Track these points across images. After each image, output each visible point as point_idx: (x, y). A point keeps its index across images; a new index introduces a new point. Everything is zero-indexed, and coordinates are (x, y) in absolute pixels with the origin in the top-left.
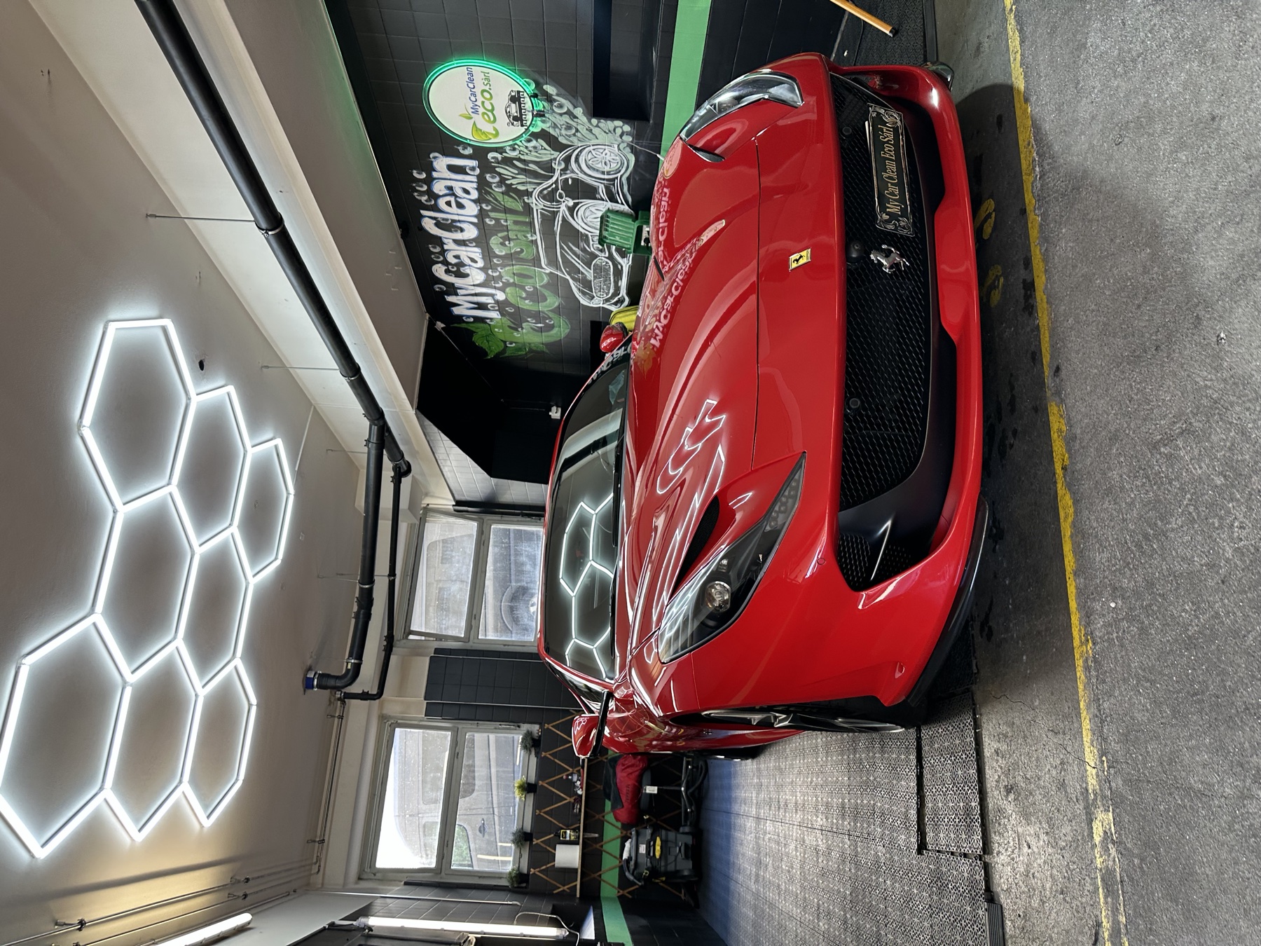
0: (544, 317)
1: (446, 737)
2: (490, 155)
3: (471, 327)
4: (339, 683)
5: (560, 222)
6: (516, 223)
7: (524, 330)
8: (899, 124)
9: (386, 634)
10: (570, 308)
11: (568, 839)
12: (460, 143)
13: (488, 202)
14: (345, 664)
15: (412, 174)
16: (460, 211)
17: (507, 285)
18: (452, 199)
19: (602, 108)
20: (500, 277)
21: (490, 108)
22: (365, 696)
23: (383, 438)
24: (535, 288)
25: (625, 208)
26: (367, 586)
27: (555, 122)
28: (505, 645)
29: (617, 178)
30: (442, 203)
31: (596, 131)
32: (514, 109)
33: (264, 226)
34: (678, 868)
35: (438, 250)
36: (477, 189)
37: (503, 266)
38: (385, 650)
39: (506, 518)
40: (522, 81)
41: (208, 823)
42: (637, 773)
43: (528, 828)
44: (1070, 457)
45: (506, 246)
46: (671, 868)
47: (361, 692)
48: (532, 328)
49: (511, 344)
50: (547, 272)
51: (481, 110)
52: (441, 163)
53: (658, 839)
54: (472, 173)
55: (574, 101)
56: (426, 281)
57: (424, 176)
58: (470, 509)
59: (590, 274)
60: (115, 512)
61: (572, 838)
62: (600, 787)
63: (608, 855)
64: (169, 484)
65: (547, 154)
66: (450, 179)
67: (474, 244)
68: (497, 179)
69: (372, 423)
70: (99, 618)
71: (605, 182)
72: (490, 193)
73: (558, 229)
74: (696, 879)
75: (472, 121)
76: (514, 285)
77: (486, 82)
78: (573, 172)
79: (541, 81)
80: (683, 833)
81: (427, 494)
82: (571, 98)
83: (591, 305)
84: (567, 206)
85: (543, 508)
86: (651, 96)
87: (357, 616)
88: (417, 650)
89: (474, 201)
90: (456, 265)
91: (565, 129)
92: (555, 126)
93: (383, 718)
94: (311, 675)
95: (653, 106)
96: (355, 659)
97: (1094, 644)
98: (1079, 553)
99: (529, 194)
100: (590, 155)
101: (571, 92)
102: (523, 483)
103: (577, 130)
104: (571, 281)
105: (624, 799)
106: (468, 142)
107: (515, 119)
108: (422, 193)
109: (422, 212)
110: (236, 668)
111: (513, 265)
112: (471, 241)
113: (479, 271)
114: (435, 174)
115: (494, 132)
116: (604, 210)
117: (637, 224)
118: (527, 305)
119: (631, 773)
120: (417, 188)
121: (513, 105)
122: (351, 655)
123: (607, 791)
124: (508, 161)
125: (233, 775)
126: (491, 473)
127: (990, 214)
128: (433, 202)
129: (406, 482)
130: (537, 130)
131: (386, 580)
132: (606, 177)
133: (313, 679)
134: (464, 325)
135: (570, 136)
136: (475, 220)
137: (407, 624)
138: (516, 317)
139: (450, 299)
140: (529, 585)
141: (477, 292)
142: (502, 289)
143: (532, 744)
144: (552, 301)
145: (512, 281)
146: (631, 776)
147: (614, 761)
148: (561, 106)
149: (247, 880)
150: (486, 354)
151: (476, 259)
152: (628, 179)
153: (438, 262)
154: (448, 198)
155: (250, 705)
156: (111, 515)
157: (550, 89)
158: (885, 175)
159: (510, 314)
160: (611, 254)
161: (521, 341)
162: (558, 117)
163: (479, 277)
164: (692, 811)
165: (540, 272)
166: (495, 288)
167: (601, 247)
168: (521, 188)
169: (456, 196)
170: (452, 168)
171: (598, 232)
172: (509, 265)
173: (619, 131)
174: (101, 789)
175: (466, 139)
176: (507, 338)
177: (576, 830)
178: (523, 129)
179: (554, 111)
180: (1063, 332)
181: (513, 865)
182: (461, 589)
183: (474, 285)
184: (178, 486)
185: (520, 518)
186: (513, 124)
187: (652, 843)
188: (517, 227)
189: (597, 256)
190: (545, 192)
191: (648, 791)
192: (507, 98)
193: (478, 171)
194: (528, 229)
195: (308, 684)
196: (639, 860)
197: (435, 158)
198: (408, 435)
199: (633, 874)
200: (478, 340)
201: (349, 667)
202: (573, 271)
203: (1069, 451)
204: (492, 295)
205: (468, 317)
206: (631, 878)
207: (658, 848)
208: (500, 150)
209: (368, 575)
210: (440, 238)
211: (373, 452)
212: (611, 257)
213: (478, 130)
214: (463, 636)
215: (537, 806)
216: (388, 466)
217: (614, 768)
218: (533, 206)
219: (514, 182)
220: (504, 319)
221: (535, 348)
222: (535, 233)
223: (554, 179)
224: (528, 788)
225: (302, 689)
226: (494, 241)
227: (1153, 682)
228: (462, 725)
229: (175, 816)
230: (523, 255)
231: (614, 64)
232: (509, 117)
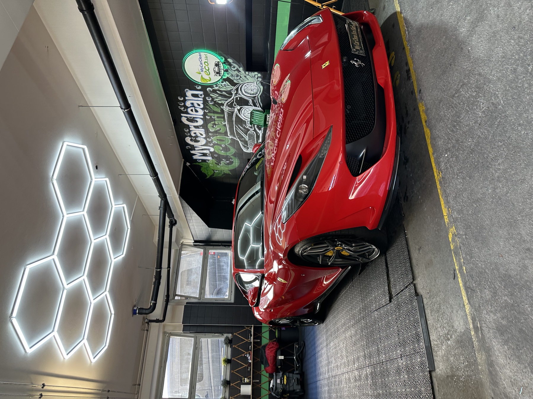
0: (229, 158)
1: (192, 340)
2: (208, 89)
3: (200, 164)
4: (147, 312)
5: (235, 116)
6: (218, 117)
7: (221, 165)
8: (357, 25)
9: (166, 294)
10: (240, 154)
11: (246, 382)
12: (196, 84)
13: (207, 109)
14: (150, 304)
15: (178, 98)
16: (196, 113)
17: (215, 144)
18: (193, 108)
19: (249, 68)
20: (212, 141)
21: (208, 69)
22: (157, 321)
23: (166, 207)
24: (226, 145)
25: (260, 109)
26: (159, 270)
27: (232, 74)
28: (216, 300)
29: (256, 96)
30: (189, 110)
31: (248, 77)
32: (217, 69)
33: (123, 108)
34: (294, 389)
35: (187, 131)
36: (203, 103)
37: (213, 136)
38: (166, 301)
39: (215, 247)
40: (219, 58)
41: (94, 361)
42: (275, 351)
43: (228, 379)
44: (427, 117)
45: (214, 127)
46: (291, 389)
47: (156, 319)
48: (225, 164)
49: (216, 171)
50: (230, 138)
51: (204, 70)
52: (189, 93)
53: (285, 376)
54: (201, 97)
55: (239, 65)
56: (183, 144)
57: (182, 99)
58: (200, 244)
59: (247, 138)
60: (63, 216)
61: (248, 381)
62: (259, 360)
63: (263, 389)
64: (83, 211)
65: (230, 87)
66: (192, 100)
67: (202, 127)
68: (211, 99)
69: (162, 198)
70: (55, 257)
71: (252, 98)
72: (208, 105)
73: (234, 119)
74: (303, 393)
75: (201, 75)
76: (217, 144)
77: (206, 59)
78: (239, 94)
79: (227, 57)
80: (295, 374)
81: (182, 238)
82: (238, 63)
83: (248, 152)
84: (237, 109)
85: (231, 242)
86: (268, 61)
87: (155, 284)
88: (179, 303)
89: (202, 109)
90: (194, 137)
91: (236, 77)
92: (232, 76)
93: (165, 333)
94: (135, 308)
95: (269, 65)
96: (154, 301)
97: (442, 173)
98: (433, 146)
99: (223, 105)
100: (246, 87)
101: (238, 61)
102: (222, 229)
103: (241, 77)
104: (239, 141)
105: (269, 362)
106: (199, 83)
107: (217, 73)
108: (181, 106)
109: (181, 114)
110: (106, 295)
111: (217, 136)
112: (200, 126)
113: (203, 139)
114: (187, 98)
115: (209, 79)
116: (252, 110)
117: (264, 114)
118: (223, 153)
119: (272, 351)
120: (180, 104)
121: (216, 67)
122: (152, 300)
123: (262, 360)
124: (214, 91)
125: (103, 344)
126: (209, 225)
127: (393, 56)
128: (186, 110)
129: (174, 228)
130: (225, 77)
131: (166, 270)
132: (252, 96)
133: (136, 310)
134: (197, 164)
135: (238, 79)
136: (202, 117)
137: (175, 291)
138: (218, 158)
139: (192, 152)
140: (225, 274)
141: (203, 148)
142: (213, 147)
143: (229, 342)
144: (233, 150)
145: (216, 143)
146: (272, 352)
147: (265, 346)
148: (234, 67)
149: (109, 391)
150: (206, 176)
151: (203, 134)
152: (260, 96)
153: (188, 136)
154: (192, 108)
155: (111, 314)
156: (62, 217)
157: (230, 60)
158: (353, 39)
159: (216, 158)
160: (255, 129)
161: (220, 169)
162: (233, 71)
163: (203, 142)
164: (299, 366)
165: (227, 138)
166: (210, 146)
167: (251, 126)
168: (220, 102)
169: (195, 107)
170: (193, 95)
171: (250, 119)
172: (215, 136)
173: (256, 76)
174: (53, 331)
175: (199, 82)
176: (215, 168)
177: (249, 378)
178: (220, 77)
179: (232, 70)
180: (420, 78)
181: (222, 395)
182: (197, 277)
183: (201, 145)
184: (87, 212)
185: (221, 247)
186: (216, 75)
187: (282, 378)
188: (219, 119)
189: (249, 130)
190: (229, 104)
191: (279, 358)
192: (214, 65)
193: (203, 96)
194: (223, 120)
195: (134, 313)
196: (277, 386)
197: (187, 91)
198: (176, 208)
199: (275, 393)
200: (203, 170)
201: (151, 304)
202: (240, 137)
203: (427, 115)
204: (209, 150)
205: (199, 160)
206: (274, 395)
207: (285, 380)
208: (211, 86)
209: (159, 266)
210: (189, 125)
211: (162, 211)
212: (255, 130)
213: (203, 78)
214: (198, 297)
215: (232, 369)
216: (167, 220)
217: (265, 350)
218: (224, 110)
219: (217, 100)
220: (213, 160)
221: (226, 173)
222: (225, 122)
223: (232, 98)
224: (227, 361)
225: (132, 315)
226: (210, 125)
227: (462, 173)
228: (198, 335)
229: (80, 352)
230: (221, 131)
231: (254, 51)
232: (215, 72)
